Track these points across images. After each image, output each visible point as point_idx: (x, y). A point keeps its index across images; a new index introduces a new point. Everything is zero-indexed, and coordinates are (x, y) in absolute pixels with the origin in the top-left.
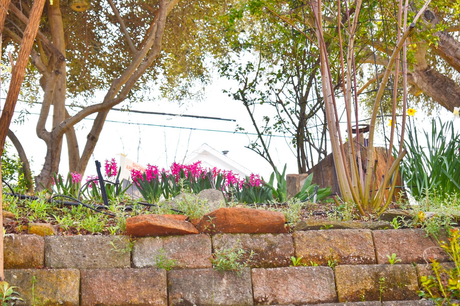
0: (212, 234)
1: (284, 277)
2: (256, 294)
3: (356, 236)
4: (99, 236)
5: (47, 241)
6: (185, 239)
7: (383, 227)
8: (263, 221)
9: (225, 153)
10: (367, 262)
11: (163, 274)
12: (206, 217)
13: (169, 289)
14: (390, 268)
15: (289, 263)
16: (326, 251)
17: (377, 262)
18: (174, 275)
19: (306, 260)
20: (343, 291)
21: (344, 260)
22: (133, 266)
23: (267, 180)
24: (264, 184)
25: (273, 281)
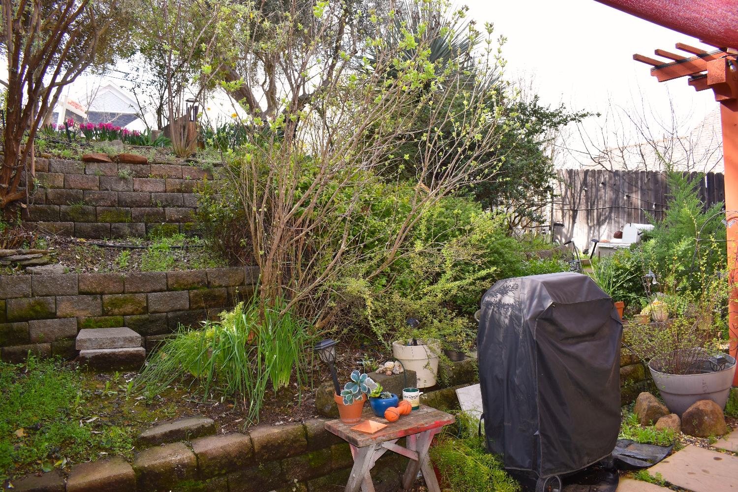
0: (118, 163)
1: (146, 182)
2: (135, 188)
3: (175, 168)
4: (71, 161)
5: (50, 161)
6: (107, 164)
7: (186, 165)
8: (139, 160)
9: (122, 87)
10: (178, 178)
11: (97, 177)
12: (116, 157)
13: (100, 183)
14: (187, 181)
15: (148, 176)
16: (163, 173)
17: (182, 178)
18: (102, 178)
19: (155, 176)
20: (169, 188)
21: (170, 177)
22: (85, 173)
23: (142, 132)
24: (142, 134)
25: (142, 183)
